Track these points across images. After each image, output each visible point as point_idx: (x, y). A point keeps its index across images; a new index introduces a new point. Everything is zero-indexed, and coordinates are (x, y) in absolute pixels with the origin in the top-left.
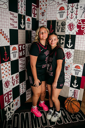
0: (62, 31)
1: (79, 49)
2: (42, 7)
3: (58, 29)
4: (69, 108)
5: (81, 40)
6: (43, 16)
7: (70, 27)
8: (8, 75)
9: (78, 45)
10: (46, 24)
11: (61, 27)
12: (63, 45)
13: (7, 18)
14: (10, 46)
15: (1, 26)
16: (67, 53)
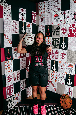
0: (57, 35)
1: (71, 49)
2: (41, 14)
3: (54, 32)
6: (42, 22)
8: (10, 71)
10: (44, 29)
11: (56, 30)
12: (58, 47)
13: (10, 25)
14: (13, 47)
15: (5, 32)
16: (62, 54)
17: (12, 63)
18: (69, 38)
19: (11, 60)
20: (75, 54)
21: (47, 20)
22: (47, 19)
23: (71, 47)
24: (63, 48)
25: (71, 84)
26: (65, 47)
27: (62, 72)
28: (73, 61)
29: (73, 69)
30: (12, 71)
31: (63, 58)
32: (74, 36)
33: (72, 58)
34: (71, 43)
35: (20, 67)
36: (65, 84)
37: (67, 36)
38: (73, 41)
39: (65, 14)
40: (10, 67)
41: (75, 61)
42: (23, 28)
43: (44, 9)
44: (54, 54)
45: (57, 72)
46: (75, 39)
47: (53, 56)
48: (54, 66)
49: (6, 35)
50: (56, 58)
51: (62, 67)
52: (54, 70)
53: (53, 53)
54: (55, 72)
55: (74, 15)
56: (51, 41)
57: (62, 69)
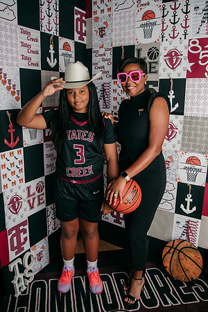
0: (150, 72)
4: (175, 267)
5: (199, 92)
7: (171, 60)
8: (18, 182)
9: (192, 104)
10: (111, 57)
11: (148, 60)
13: (14, 41)
17: (21, 157)
19: (19, 149)
20: (206, 127)
23: (195, 107)
28: (200, 147)
29: (200, 170)
31: (169, 140)
36: (174, 211)
40: (17, 171)
41: (206, 148)
49: (1, 69)
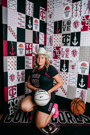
0: (67, 30)
1: (84, 45)
3: (64, 28)
6: (50, 18)
10: (53, 25)
11: (67, 26)
12: (69, 44)
13: (15, 17)
14: (17, 42)
15: (10, 23)
16: (73, 51)
17: (16, 60)
18: (82, 33)
19: (15, 57)
20: (88, 50)
21: (56, 16)
22: (56, 14)
23: (84, 43)
24: (75, 44)
25: (84, 86)
26: (77, 42)
27: (73, 73)
28: (86, 59)
29: (86, 69)
30: (15, 69)
31: (74, 57)
32: (88, 29)
33: (85, 55)
34: (84, 38)
35: (25, 66)
36: (76, 87)
37: (80, 31)
38: (87, 35)
39: (77, 5)
40: (14, 65)
41: (89, 59)
42: (30, 22)
43: (53, 4)
44: (64, 53)
45: (67, 73)
46: (89, 32)
47: (63, 55)
48: (64, 66)
49: (10, 27)
50: (66, 57)
51: (73, 67)
52: (64, 71)
53: (63, 51)
54: (65, 73)
55: (87, 5)
56: (60, 38)
57: (73, 69)
